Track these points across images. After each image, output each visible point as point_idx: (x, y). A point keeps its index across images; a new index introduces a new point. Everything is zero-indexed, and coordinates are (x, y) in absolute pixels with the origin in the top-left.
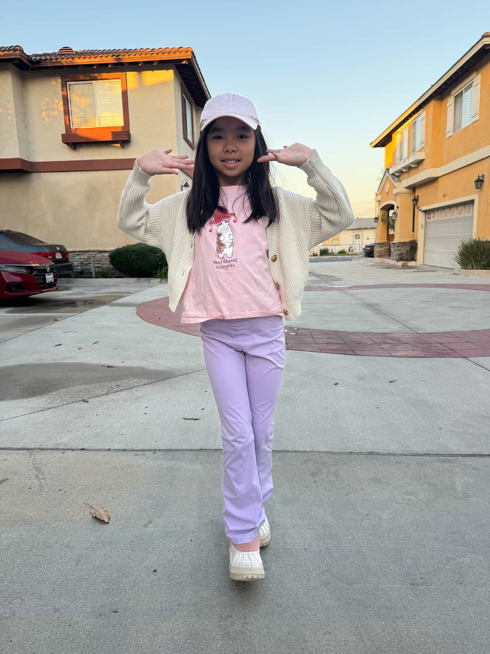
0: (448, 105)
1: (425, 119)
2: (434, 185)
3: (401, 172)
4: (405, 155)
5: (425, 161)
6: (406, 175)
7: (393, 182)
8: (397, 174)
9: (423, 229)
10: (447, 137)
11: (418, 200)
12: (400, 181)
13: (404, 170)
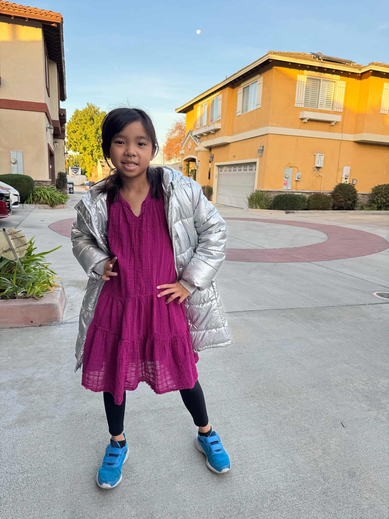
0: (238, 93)
1: (221, 100)
2: (227, 148)
3: (202, 135)
4: (205, 123)
5: (220, 131)
6: (206, 138)
7: (196, 142)
8: (198, 137)
9: (217, 178)
10: (237, 115)
11: (213, 157)
12: (201, 142)
13: (204, 135)
